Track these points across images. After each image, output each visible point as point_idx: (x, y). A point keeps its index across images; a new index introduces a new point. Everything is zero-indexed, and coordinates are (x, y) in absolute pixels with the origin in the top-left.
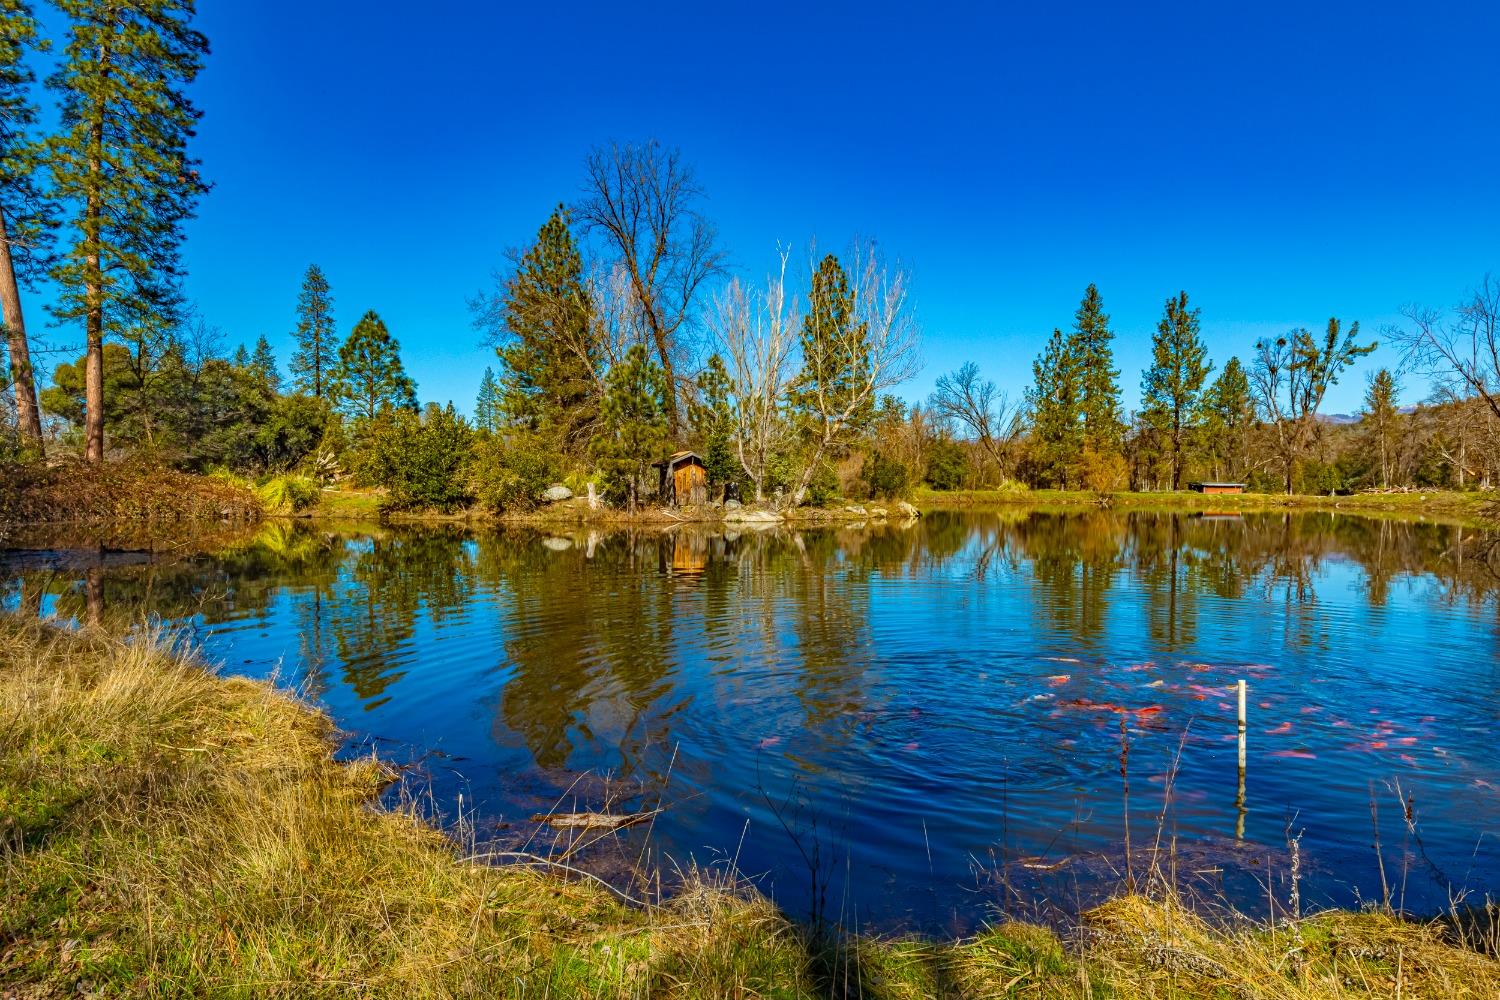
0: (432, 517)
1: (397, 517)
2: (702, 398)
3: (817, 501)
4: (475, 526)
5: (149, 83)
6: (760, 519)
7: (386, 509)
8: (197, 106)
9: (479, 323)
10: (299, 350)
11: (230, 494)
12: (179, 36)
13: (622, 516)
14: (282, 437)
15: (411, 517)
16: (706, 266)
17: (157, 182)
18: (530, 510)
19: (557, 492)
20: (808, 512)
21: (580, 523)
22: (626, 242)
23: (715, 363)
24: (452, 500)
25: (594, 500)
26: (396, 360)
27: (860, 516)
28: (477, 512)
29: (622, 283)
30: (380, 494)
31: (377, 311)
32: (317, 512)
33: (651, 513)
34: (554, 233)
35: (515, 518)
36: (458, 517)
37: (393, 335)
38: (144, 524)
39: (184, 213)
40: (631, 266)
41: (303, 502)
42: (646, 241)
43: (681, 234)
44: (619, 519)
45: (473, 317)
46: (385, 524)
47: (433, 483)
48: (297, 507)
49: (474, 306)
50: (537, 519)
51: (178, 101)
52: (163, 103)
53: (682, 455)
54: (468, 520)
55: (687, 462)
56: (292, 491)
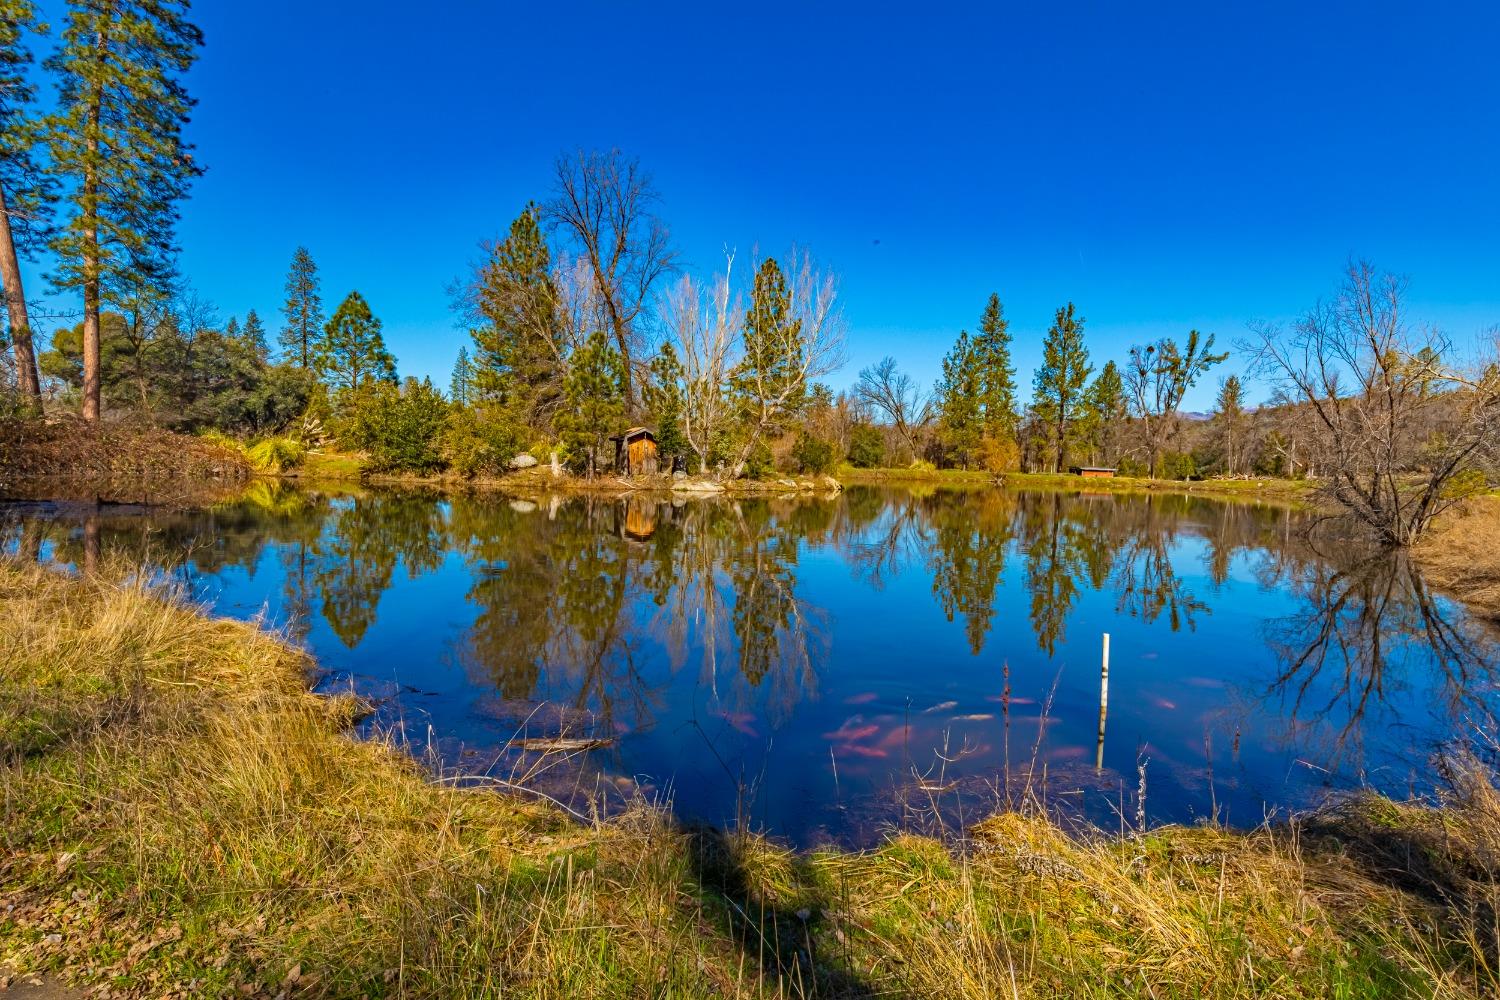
0: (409, 480)
1: (378, 479)
2: (655, 381)
3: (754, 474)
4: (449, 488)
5: (145, 72)
6: (704, 489)
7: (367, 472)
8: (191, 94)
9: (455, 306)
10: (287, 324)
11: (220, 454)
12: (175, 27)
13: (581, 483)
14: (270, 404)
15: (389, 479)
16: (657, 266)
17: (153, 163)
18: (499, 475)
19: (524, 460)
20: (746, 483)
21: (544, 488)
22: (589, 239)
23: (667, 350)
24: (428, 464)
25: (556, 469)
26: (378, 337)
27: (792, 487)
28: (450, 476)
29: (585, 275)
30: (363, 457)
31: (360, 291)
32: (303, 473)
33: (608, 481)
34: (524, 228)
35: (485, 483)
36: (433, 480)
37: (376, 313)
38: (139, 480)
39: (179, 194)
40: (594, 262)
41: (289, 463)
42: (608, 239)
43: (639, 234)
44: (578, 486)
45: (450, 300)
46: (365, 484)
47: (411, 449)
48: (284, 468)
49: (450, 290)
50: (504, 484)
51: (173, 88)
52: (159, 90)
53: (635, 430)
54: (442, 483)
55: (640, 437)
56: (279, 452)
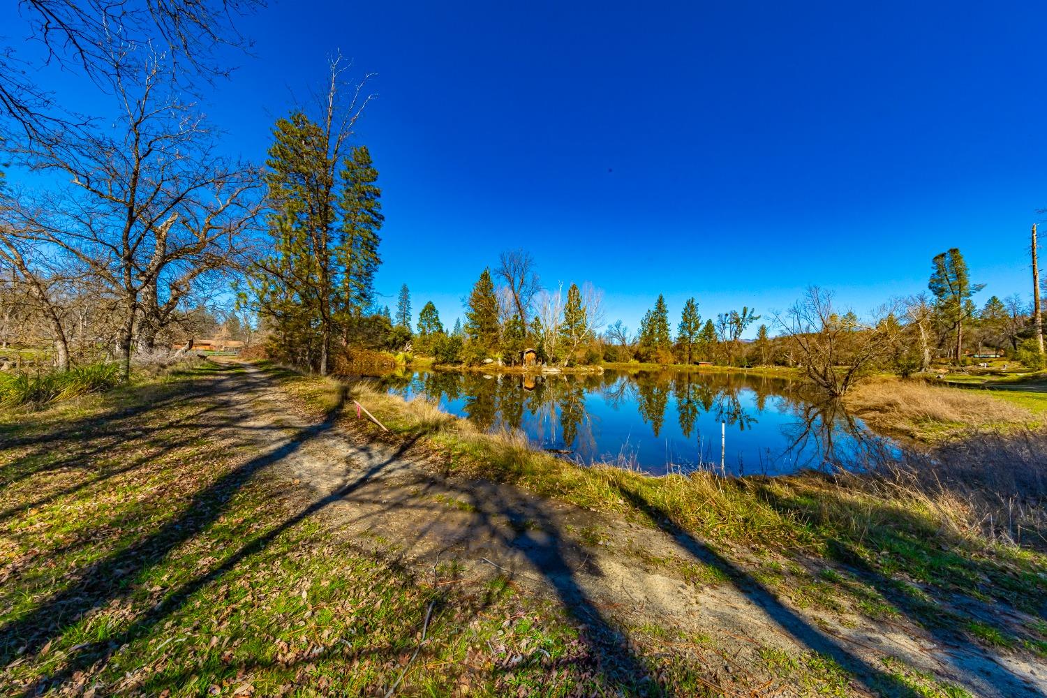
0: (449, 367)
1: (438, 367)
2: (533, 331)
3: (570, 365)
4: (463, 371)
5: (367, 231)
6: (554, 371)
7: (434, 364)
8: (380, 237)
9: (464, 306)
10: (398, 310)
11: (386, 358)
12: (376, 215)
13: (509, 368)
14: (395, 340)
15: (442, 367)
16: (536, 289)
17: (367, 260)
18: (480, 365)
19: (488, 360)
20: (569, 369)
21: (496, 370)
22: (512, 282)
23: (536, 319)
24: (456, 362)
25: (500, 363)
26: (437, 317)
27: (586, 370)
28: (464, 366)
29: (510, 295)
30: (433, 359)
31: (432, 301)
32: (413, 364)
33: (518, 368)
34: (485, 276)
35: (475, 368)
36: (457, 368)
37: (437, 308)
38: (361, 367)
39: (376, 270)
40: (513, 289)
41: (408, 361)
42: (517, 281)
43: (528, 278)
44: (508, 370)
45: (462, 304)
46: (433, 369)
47: (450, 357)
48: (407, 363)
49: (463, 300)
50: (482, 369)
51: (375, 236)
52: (370, 236)
53: (528, 350)
54: (461, 368)
55: (530, 352)
56: (406, 358)
